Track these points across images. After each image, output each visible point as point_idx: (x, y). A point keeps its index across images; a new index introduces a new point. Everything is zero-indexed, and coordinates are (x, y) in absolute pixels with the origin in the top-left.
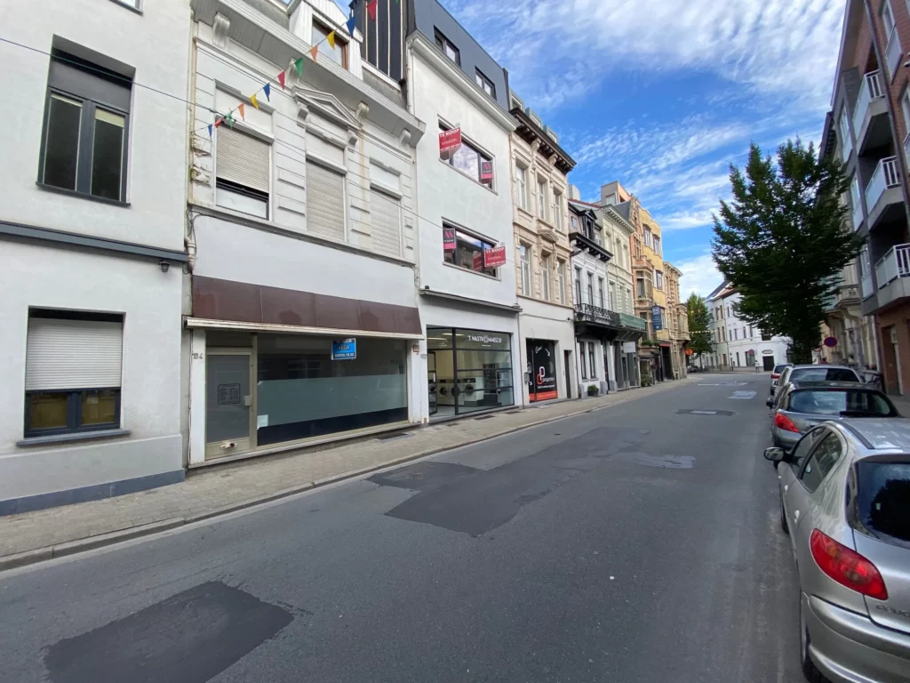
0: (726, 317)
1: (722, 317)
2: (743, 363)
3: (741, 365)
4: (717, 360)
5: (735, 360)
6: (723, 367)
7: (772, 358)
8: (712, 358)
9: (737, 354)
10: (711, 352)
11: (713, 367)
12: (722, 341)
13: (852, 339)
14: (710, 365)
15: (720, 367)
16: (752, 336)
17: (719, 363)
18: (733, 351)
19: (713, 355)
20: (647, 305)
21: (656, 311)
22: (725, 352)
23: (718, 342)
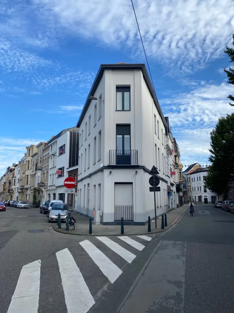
0: (191, 182)
1: (190, 182)
2: (197, 200)
3: (196, 201)
5: (194, 199)
7: (207, 199)
9: (195, 196)
12: (189, 191)
13: (231, 195)
16: (201, 190)
17: (188, 200)
20: (182, 180)
22: (191, 196)
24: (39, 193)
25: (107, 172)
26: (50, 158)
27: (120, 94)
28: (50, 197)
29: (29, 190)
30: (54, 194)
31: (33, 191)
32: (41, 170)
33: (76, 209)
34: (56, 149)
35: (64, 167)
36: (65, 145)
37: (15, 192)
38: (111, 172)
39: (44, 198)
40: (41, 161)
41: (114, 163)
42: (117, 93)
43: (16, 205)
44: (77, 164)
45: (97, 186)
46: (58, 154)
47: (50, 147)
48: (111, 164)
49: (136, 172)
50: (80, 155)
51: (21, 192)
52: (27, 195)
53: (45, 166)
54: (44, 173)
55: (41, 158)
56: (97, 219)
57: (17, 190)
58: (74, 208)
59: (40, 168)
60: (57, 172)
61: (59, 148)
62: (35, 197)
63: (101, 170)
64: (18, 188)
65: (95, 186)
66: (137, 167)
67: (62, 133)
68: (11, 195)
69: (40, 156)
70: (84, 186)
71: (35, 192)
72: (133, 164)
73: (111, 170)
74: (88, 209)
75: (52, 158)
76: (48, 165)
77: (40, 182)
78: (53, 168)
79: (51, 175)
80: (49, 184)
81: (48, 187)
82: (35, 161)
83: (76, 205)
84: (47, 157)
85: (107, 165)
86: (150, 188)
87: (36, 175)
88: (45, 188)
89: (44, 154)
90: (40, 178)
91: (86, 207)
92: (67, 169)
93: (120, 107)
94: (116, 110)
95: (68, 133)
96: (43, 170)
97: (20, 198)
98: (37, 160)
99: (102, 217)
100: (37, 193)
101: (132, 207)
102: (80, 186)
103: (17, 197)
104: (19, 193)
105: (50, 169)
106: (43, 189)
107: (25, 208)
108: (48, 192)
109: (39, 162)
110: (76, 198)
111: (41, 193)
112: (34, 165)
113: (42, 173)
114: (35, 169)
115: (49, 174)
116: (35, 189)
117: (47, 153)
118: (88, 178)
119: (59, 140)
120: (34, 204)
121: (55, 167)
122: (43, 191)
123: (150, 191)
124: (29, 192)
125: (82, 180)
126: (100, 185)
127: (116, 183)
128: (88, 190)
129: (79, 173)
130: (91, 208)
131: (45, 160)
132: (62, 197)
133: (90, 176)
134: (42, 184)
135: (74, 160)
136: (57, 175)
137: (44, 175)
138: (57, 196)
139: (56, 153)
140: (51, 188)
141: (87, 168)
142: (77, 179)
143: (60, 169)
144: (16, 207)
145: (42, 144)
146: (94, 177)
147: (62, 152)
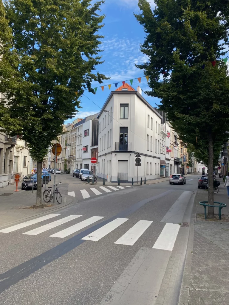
4: (193, 170)
5: (199, 170)
6: (195, 172)
8: (192, 169)
10: (192, 167)
11: (192, 172)
14: (191, 171)
15: (194, 172)
18: (199, 167)
19: (192, 168)
20: (183, 155)
21: (184, 157)
22: (196, 167)
23: (194, 164)
24: (69, 163)
25: (114, 154)
26: (77, 138)
27: (122, 108)
28: (77, 166)
29: (60, 160)
30: (81, 165)
31: (64, 161)
32: (70, 145)
33: (97, 175)
34: (81, 131)
35: (88, 146)
36: (88, 129)
37: (47, 161)
38: (116, 154)
39: (73, 167)
40: (70, 139)
41: (118, 150)
42: (121, 108)
43: (51, 172)
44: (97, 144)
45: (109, 161)
46: (83, 135)
47: (77, 129)
48: (116, 150)
49: (130, 155)
50: (99, 138)
51: (53, 162)
52: (58, 164)
53: (73, 143)
54: (73, 148)
55: (70, 136)
56: (109, 180)
57: (49, 160)
58: (96, 174)
59: (69, 144)
60: (83, 148)
61: (84, 131)
62: (65, 166)
63: (111, 153)
64: (50, 158)
65: (108, 161)
66: (131, 152)
67: (87, 120)
68: (44, 163)
69: (69, 135)
70: (102, 160)
71: (65, 162)
72: (128, 150)
73: (116, 153)
74: (104, 175)
75: (78, 137)
76: (76, 143)
77: (69, 155)
78: (79, 145)
79: (78, 150)
80: (77, 157)
81: (76, 159)
82: (65, 138)
83: (97, 172)
84: (75, 136)
85: (114, 151)
86: (136, 164)
87: (66, 150)
88: (74, 160)
89: (73, 134)
90: (69, 152)
91: (103, 174)
92: (90, 147)
93: (122, 117)
94: (120, 119)
95: (91, 121)
96: (72, 146)
97: (52, 166)
98: (67, 137)
99: (111, 178)
100: (67, 163)
101: (127, 174)
102: (99, 160)
103: (50, 165)
104: (51, 162)
105: (78, 146)
106: (72, 160)
107: (58, 174)
108: (76, 163)
109: (68, 139)
110: (97, 168)
111: (70, 163)
112: (64, 141)
113: (71, 148)
114: (65, 145)
115: (77, 149)
116: (66, 160)
117: (75, 133)
118: (104, 156)
119: (84, 124)
120: (65, 171)
121: (82, 144)
122: (72, 162)
123: (136, 165)
124: (60, 162)
125: (100, 156)
126: (110, 161)
127: (119, 161)
128: (104, 163)
129: (99, 151)
130: (106, 174)
131: (73, 138)
132: (87, 166)
133: (105, 155)
134: (71, 157)
135: (95, 141)
136: (83, 151)
137: (73, 150)
138: (83, 166)
139: (82, 134)
140: (78, 160)
141: (104, 149)
142: (97, 155)
143: (85, 147)
144: (52, 173)
145: (70, 125)
146: (107, 156)
147: (86, 134)
